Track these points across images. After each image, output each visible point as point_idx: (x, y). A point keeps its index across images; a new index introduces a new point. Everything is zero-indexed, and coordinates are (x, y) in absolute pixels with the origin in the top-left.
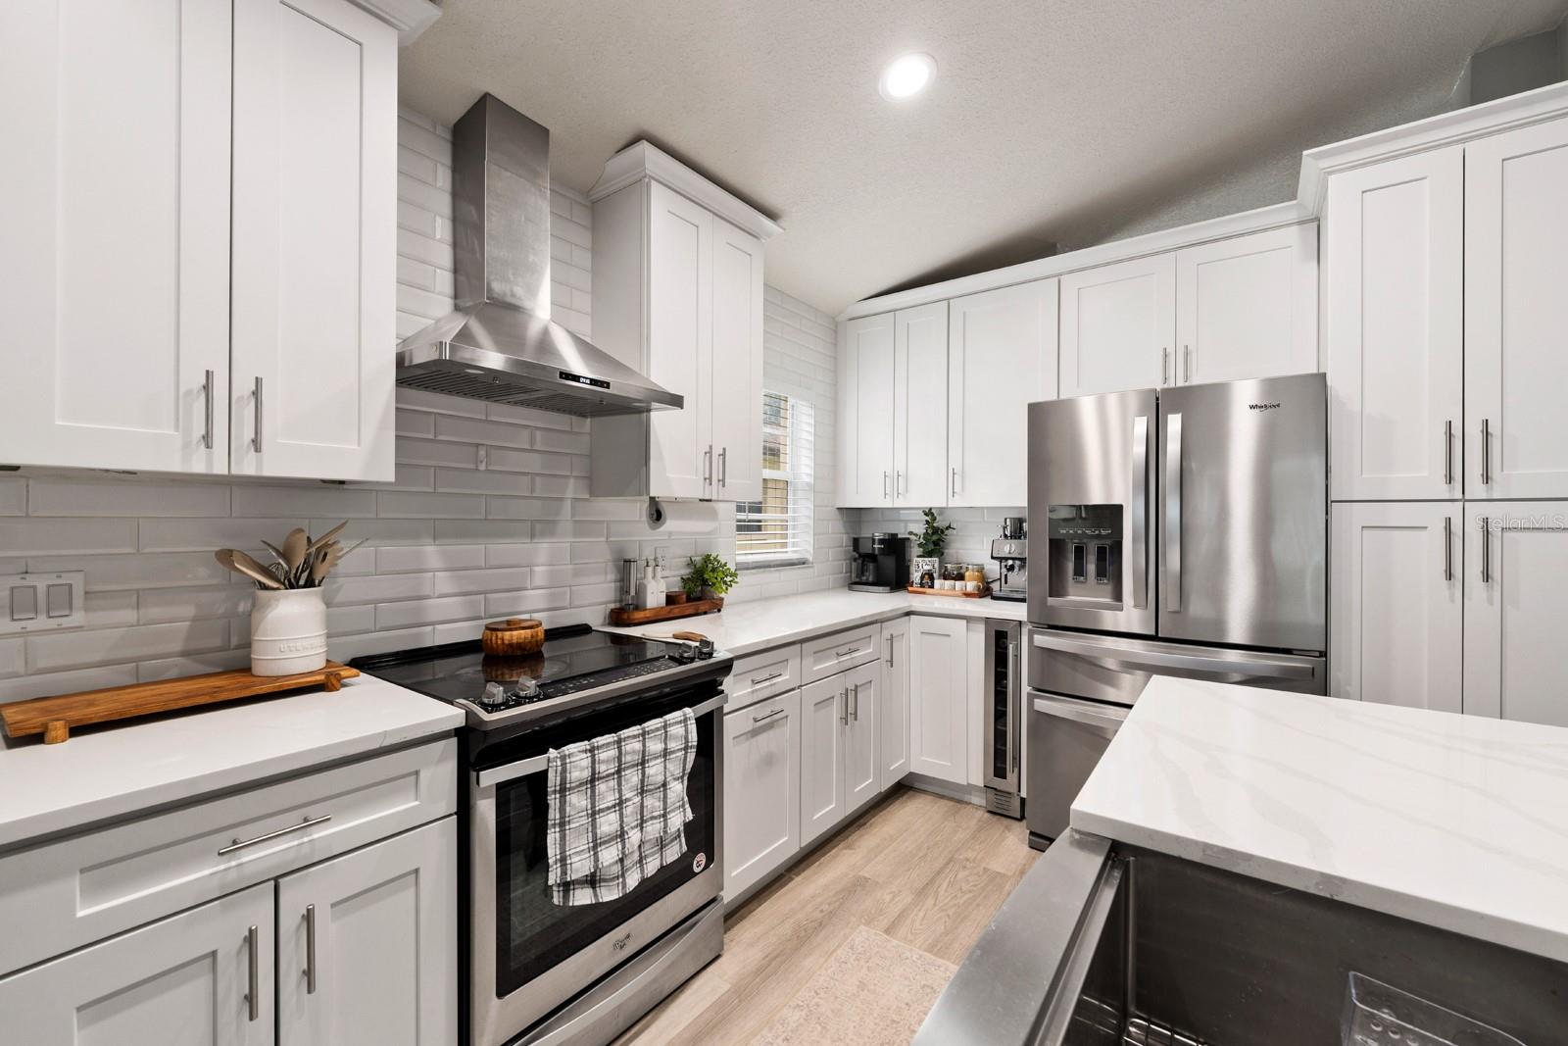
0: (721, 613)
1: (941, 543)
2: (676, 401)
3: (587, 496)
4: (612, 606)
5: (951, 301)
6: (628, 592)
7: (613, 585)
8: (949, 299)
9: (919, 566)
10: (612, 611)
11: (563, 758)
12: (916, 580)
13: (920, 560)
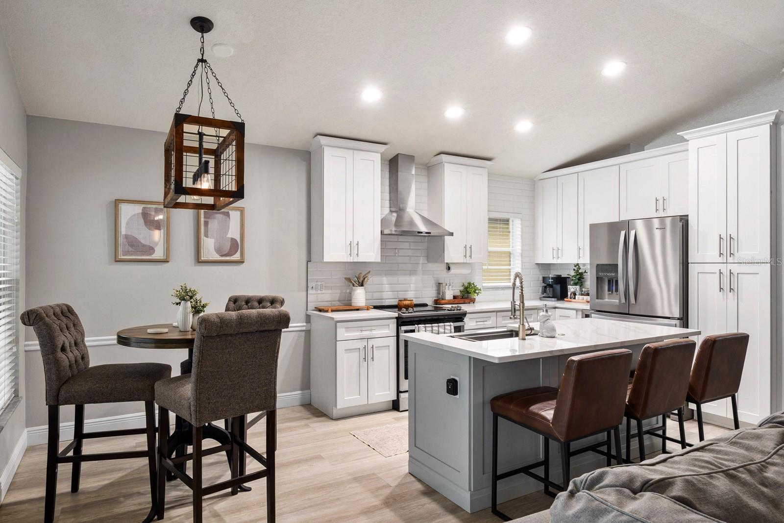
0: (475, 304)
1: (582, 279)
2: (452, 234)
3: (426, 262)
4: (435, 299)
5: (579, 174)
6: (440, 294)
7: (435, 291)
8: (578, 173)
9: (571, 289)
10: (435, 300)
11: (419, 327)
12: (569, 296)
13: (571, 287)
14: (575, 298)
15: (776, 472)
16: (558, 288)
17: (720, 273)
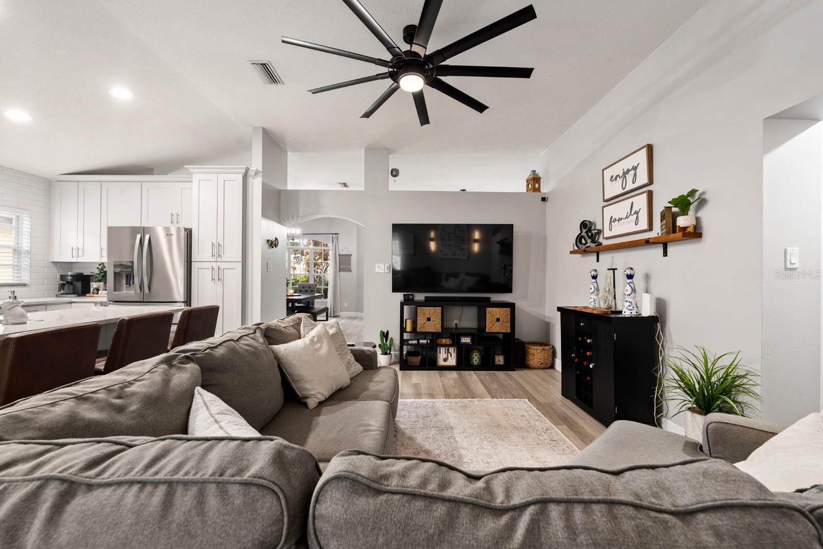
1: (105, 277)
8: (101, 182)
12: (92, 292)
13: (94, 283)
14: (98, 293)
15: (140, 386)
16: (79, 285)
17: (212, 268)
